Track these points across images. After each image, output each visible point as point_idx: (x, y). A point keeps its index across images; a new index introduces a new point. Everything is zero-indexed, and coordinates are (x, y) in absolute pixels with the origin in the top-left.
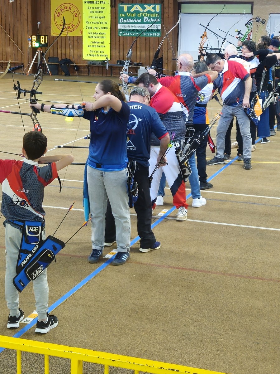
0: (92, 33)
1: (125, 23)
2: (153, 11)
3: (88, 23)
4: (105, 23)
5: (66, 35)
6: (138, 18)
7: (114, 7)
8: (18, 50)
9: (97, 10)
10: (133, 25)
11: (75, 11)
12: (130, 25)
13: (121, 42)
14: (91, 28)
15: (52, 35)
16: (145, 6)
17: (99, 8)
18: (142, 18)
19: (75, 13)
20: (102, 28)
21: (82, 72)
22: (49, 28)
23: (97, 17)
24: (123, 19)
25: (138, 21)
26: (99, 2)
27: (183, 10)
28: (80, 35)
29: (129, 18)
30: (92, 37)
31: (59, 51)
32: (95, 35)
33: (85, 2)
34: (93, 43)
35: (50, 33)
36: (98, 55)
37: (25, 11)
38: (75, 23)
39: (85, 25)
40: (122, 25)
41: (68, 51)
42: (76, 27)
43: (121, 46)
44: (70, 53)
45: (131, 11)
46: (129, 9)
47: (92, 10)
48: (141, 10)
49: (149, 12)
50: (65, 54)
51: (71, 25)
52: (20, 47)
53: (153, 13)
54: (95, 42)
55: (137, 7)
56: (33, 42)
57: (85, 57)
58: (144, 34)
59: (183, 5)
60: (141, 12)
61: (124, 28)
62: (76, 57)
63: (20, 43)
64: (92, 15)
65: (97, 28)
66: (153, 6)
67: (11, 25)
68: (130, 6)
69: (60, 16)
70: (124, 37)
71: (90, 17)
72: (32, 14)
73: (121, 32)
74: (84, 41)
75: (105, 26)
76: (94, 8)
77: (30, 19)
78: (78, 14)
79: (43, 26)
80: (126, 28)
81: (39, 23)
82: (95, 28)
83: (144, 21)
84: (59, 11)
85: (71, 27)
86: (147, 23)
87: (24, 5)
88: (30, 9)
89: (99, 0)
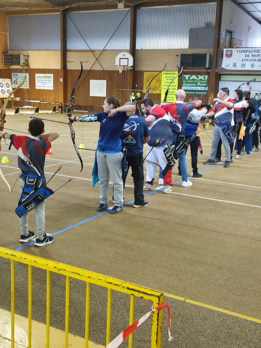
1: (186, 86)
2: (203, 79)
3: (164, 86)
4: (174, 86)
5: (151, 93)
6: (194, 83)
7: (181, 76)
8: (124, 101)
9: (170, 78)
10: (191, 87)
12: (189, 87)
16: (199, 76)
17: (171, 77)
18: (197, 83)
19: (158, 80)
20: (172, 89)
22: (142, 88)
24: (185, 84)
25: (194, 85)
26: (172, 74)
27: (221, 79)
28: (160, 93)
29: (189, 83)
33: (164, 74)
35: (143, 91)
37: (129, 78)
38: (157, 86)
40: (184, 87)
42: (158, 88)
45: (190, 79)
46: (189, 77)
47: (167, 78)
48: (196, 79)
49: (201, 80)
51: (154, 87)
52: (125, 99)
53: (203, 80)
55: (194, 77)
56: (132, 96)
58: (197, 93)
59: (222, 76)
60: (196, 80)
64: (167, 81)
65: (170, 89)
66: (204, 76)
68: (190, 76)
69: (149, 82)
72: (133, 80)
74: (161, 97)
75: (175, 87)
77: (131, 83)
78: (159, 81)
79: (139, 87)
80: (187, 89)
81: (137, 85)
83: (198, 85)
84: (149, 79)
85: (155, 88)
86: (199, 86)
87: (129, 75)
88: (132, 77)
89: (172, 72)
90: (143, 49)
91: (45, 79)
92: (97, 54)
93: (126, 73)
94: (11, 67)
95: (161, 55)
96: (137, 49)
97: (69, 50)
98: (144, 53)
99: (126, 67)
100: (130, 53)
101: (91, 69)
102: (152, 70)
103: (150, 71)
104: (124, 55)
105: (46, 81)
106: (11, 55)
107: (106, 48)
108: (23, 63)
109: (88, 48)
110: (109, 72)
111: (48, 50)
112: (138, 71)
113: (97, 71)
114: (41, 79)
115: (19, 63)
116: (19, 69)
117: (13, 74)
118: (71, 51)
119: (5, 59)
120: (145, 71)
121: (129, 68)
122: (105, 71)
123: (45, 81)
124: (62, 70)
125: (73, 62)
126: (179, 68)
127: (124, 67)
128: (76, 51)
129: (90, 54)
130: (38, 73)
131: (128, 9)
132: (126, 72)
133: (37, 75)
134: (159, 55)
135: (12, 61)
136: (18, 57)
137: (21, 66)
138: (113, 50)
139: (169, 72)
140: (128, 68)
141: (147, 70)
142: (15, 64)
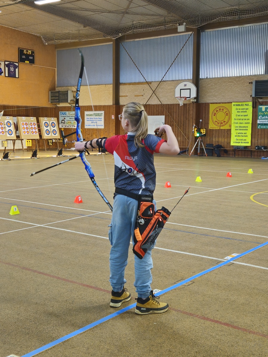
0: (238, 127)
1: (263, 119)
3: (235, 119)
4: (248, 119)
5: (219, 129)
7: (255, 108)
8: (186, 139)
9: (242, 110)
11: (226, 112)
12: (267, 120)
13: (260, 133)
14: (237, 123)
15: (210, 128)
17: (244, 109)
20: (245, 123)
21: (229, 155)
22: (208, 123)
23: (242, 116)
24: (261, 116)
26: (244, 105)
28: (229, 128)
29: (266, 115)
30: (238, 130)
31: (214, 140)
32: (240, 128)
33: (234, 105)
34: (238, 133)
35: (208, 127)
36: (242, 143)
37: (191, 112)
38: (226, 120)
39: (233, 121)
40: (260, 120)
41: (220, 139)
42: (227, 123)
43: (259, 136)
44: (222, 141)
46: (266, 109)
50: (218, 142)
51: (223, 122)
52: (187, 137)
54: (240, 133)
56: (195, 133)
57: (232, 144)
61: (262, 123)
62: (226, 144)
63: (187, 135)
64: (238, 114)
65: (242, 123)
67: (182, 123)
68: (267, 107)
69: (216, 115)
70: (261, 129)
71: (237, 116)
72: (196, 114)
73: (260, 126)
74: (232, 133)
75: (248, 121)
76: (240, 109)
77: (194, 118)
79: (204, 122)
80: (264, 123)
81: (201, 120)
82: (240, 123)
84: (215, 112)
87: (191, 108)
88: (195, 110)
89: (244, 103)
90: (209, 77)
91: (95, 117)
92: (154, 86)
93: (188, 107)
94: (58, 105)
95: (230, 84)
96: (201, 78)
97: (122, 83)
98: (210, 82)
99: (187, 99)
100: (193, 83)
101: (147, 104)
102: (219, 102)
103: (217, 103)
104: (185, 85)
105: (97, 119)
106: (59, 92)
107: (164, 79)
108: (71, 100)
109: (143, 80)
110: (167, 106)
111: (99, 85)
112: (203, 104)
113: (154, 105)
114: (91, 117)
115: (66, 101)
116: (67, 107)
117: (61, 113)
118: (125, 84)
119: (52, 96)
120: (211, 103)
121: (192, 101)
122: (164, 105)
123: (95, 120)
124: (114, 106)
125: (127, 96)
126: (253, 98)
127: (186, 99)
128: (130, 84)
129: (146, 86)
130: (87, 110)
131: (191, 33)
132: (188, 105)
133: (86, 113)
134: (228, 84)
135: (59, 98)
136: (66, 94)
137: (69, 103)
138: (173, 80)
139: (240, 103)
140: (190, 100)
141: (213, 102)
142: (62, 102)
